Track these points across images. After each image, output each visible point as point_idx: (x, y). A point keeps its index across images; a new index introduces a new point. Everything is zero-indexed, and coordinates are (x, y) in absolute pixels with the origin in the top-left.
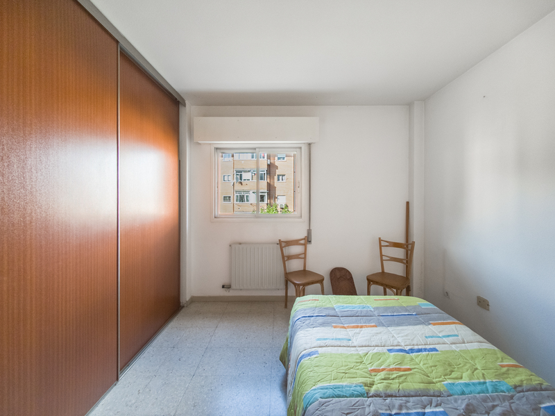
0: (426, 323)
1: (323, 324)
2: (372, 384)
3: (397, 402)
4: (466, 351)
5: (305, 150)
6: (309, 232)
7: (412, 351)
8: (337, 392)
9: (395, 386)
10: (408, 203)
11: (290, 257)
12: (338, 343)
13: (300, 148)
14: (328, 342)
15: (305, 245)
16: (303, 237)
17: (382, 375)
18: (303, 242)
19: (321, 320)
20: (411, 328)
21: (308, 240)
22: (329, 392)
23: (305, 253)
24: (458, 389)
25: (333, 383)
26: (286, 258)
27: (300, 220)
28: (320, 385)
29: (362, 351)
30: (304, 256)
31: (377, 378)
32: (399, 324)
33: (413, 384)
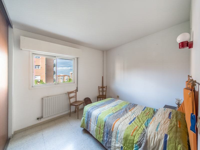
0: (114, 101)
1: (97, 108)
2: (114, 112)
3: (118, 112)
4: (122, 103)
5: (76, 59)
6: (77, 88)
7: (115, 106)
8: (110, 115)
9: (117, 111)
10: (103, 77)
11: (71, 98)
12: (104, 110)
13: (74, 59)
14: (102, 110)
15: (76, 92)
16: (75, 90)
17: (114, 110)
18: (75, 91)
19: (96, 108)
20: (113, 103)
21: (77, 90)
22: (109, 116)
23: (76, 95)
24: (123, 107)
25: (108, 115)
26: (70, 98)
27: (74, 84)
28: (106, 116)
29: (108, 109)
30: (76, 96)
31: (114, 111)
32: (111, 103)
33: (118, 109)
